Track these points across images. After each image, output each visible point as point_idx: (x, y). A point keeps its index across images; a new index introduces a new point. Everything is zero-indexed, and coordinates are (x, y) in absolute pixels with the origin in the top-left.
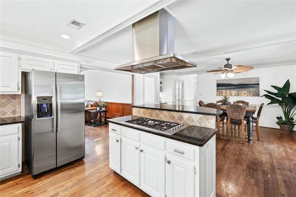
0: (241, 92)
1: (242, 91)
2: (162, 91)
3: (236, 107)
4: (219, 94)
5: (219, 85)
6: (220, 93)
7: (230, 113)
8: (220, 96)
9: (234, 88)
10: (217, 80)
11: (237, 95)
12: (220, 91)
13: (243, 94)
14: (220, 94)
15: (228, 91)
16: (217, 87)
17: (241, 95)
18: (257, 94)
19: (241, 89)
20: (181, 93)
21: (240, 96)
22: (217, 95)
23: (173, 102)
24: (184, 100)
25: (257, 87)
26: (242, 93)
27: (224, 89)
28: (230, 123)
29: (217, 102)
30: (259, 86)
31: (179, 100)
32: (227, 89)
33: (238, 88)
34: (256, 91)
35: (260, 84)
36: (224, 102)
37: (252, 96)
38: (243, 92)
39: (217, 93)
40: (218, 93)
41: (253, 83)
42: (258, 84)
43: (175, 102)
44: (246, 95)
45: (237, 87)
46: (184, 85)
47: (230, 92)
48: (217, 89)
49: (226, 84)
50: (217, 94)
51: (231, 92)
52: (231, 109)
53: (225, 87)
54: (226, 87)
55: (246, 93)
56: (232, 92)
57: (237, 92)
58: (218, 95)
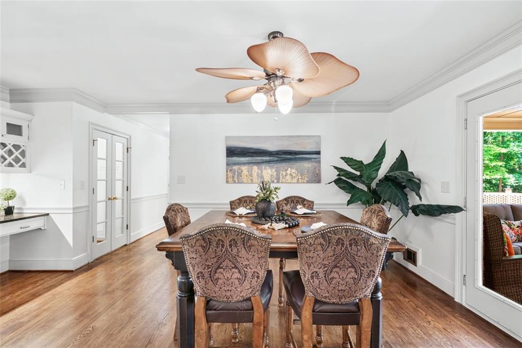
0: (284, 173)
1: (286, 170)
2: (23, 165)
3: (347, 243)
4: (233, 177)
5: (231, 152)
6: (236, 176)
7: (315, 275)
8: (235, 182)
9: (269, 162)
10: (227, 138)
11: (275, 181)
12: (234, 168)
13: (288, 177)
14: (236, 179)
15: (255, 168)
16: (228, 156)
17: (284, 181)
18: (316, 178)
19: (284, 165)
20: (119, 174)
21: (282, 183)
22: (227, 182)
23: (74, 209)
24: (132, 198)
25: (315, 158)
26: (286, 175)
27: (244, 164)
28: (311, 320)
29: (232, 203)
30: (320, 158)
31: (109, 199)
32: (251, 163)
33: (277, 161)
34: (315, 169)
35: (321, 154)
36: (262, 206)
37: (308, 182)
38: (289, 172)
39: (227, 175)
40: (230, 174)
41: (308, 149)
42: (318, 153)
43: (88, 207)
44: (295, 180)
45: (275, 159)
46: (133, 151)
47: (260, 172)
48: (228, 164)
49: (251, 149)
50: (227, 178)
51: (262, 172)
52: (324, 250)
53: (247, 159)
54: (250, 158)
55: (294, 175)
56: (264, 171)
57: (275, 173)
58: (230, 180)
